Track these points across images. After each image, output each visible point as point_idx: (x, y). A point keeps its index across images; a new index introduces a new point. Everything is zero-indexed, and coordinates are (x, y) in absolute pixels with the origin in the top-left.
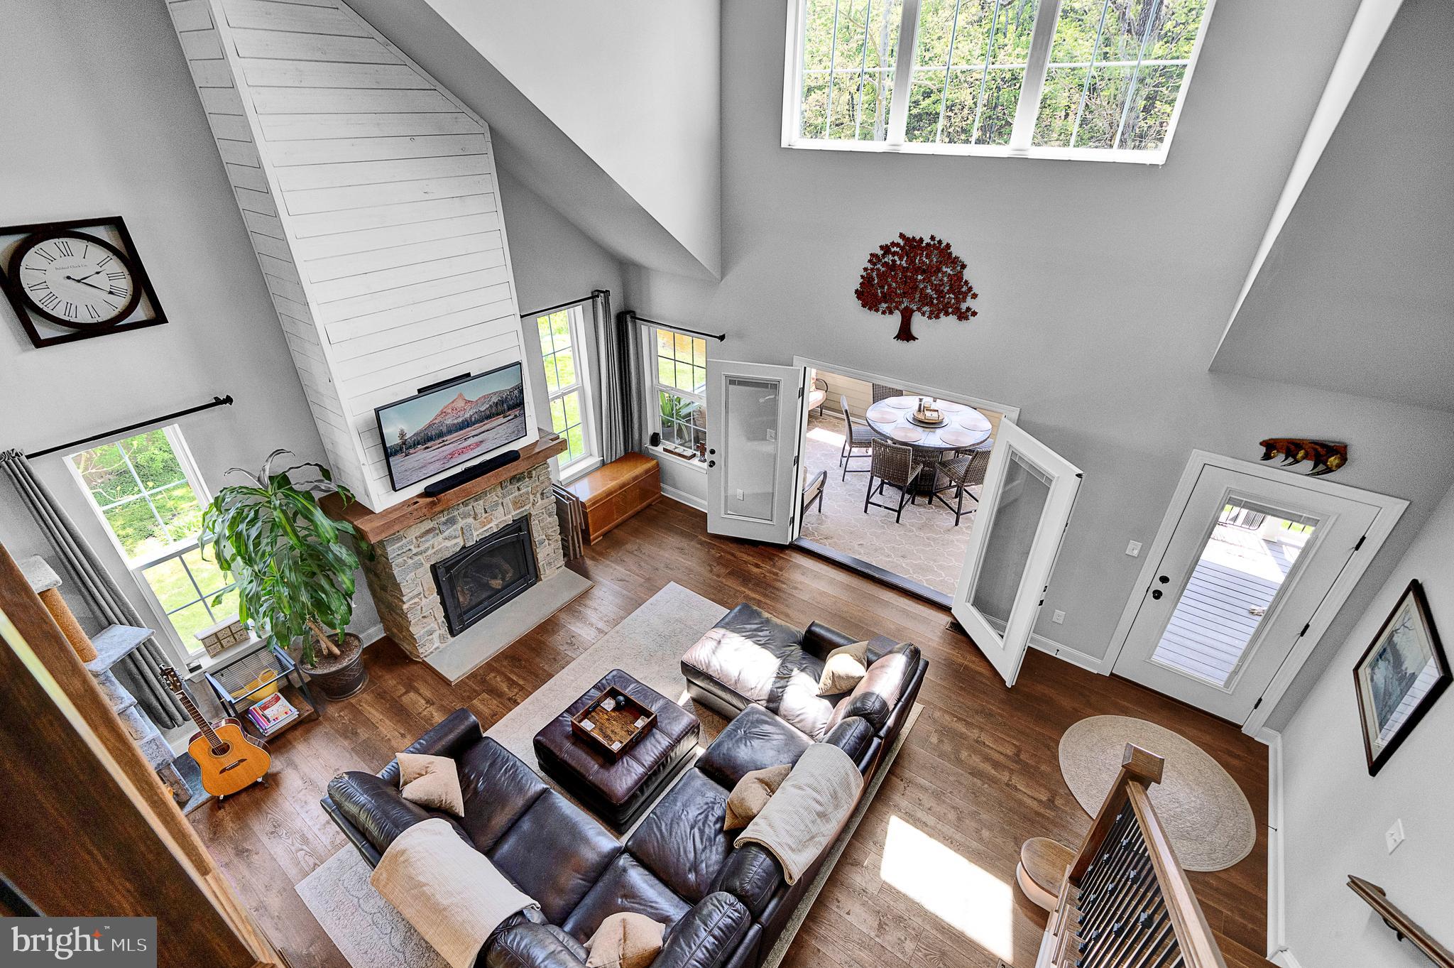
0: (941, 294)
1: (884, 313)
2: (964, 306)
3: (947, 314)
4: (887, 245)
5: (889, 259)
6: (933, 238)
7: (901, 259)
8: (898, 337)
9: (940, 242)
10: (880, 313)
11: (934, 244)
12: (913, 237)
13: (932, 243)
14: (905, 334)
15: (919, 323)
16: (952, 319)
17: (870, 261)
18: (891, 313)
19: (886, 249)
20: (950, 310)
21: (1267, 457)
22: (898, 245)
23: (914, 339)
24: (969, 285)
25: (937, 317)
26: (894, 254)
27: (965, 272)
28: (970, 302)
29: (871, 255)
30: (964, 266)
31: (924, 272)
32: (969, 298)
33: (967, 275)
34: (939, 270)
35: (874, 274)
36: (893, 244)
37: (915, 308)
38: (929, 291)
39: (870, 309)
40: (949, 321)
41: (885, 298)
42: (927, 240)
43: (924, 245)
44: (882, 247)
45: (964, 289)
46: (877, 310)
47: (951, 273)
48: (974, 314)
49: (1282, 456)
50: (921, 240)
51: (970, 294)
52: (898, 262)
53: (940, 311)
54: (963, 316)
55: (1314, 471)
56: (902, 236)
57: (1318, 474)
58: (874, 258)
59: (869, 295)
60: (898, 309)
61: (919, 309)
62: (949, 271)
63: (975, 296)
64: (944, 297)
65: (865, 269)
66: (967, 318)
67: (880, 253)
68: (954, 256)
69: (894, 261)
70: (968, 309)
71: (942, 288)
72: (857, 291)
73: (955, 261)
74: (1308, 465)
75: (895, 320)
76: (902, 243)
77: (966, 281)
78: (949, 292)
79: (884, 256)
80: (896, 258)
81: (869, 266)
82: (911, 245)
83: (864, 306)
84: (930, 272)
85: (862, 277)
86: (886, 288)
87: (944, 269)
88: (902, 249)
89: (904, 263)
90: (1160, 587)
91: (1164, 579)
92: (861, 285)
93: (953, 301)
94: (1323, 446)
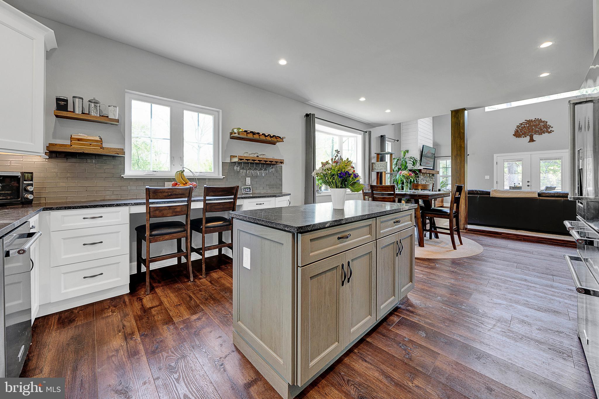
0: (541, 129)
1: (524, 137)
2: (549, 130)
3: (544, 133)
5: (523, 126)
6: (535, 119)
7: (526, 125)
8: (529, 142)
11: (537, 120)
14: (532, 140)
15: (535, 137)
16: (547, 134)
18: (526, 137)
19: (521, 124)
20: (545, 132)
22: (525, 122)
23: (535, 141)
25: (541, 134)
26: (524, 124)
27: (548, 124)
28: (551, 129)
30: (547, 122)
31: (534, 126)
34: (540, 124)
35: (519, 130)
36: (523, 123)
37: (533, 134)
38: (537, 129)
39: (519, 137)
40: (545, 135)
41: (523, 134)
44: (520, 124)
45: (548, 127)
46: (521, 137)
48: (553, 131)
50: (532, 120)
53: (542, 133)
54: (549, 133)
56: (525, 120)
58: (518, 127)
59: (517, 134)
60: (528, 135)
61: (535, 134)
62: (542, 124)
65: (516, 129)
66: (551, 132)
67: (520, 125)
68: (543, 121)
69: (524, 126)
70: (551, 130)
73: (544, 121)
75: (528, 138)
76: (526, 122)
78: (544, 128)
79: (521, 125)
81: (517, 128)
82: (529, 121)
83: (516, 137)
84: (536, 126)
85: (515, 131)
86: (523, 132)
87: (541, 124)
88: (526, 123)
89: (528, 125)
92: (514, 133)
93: (545, 130)
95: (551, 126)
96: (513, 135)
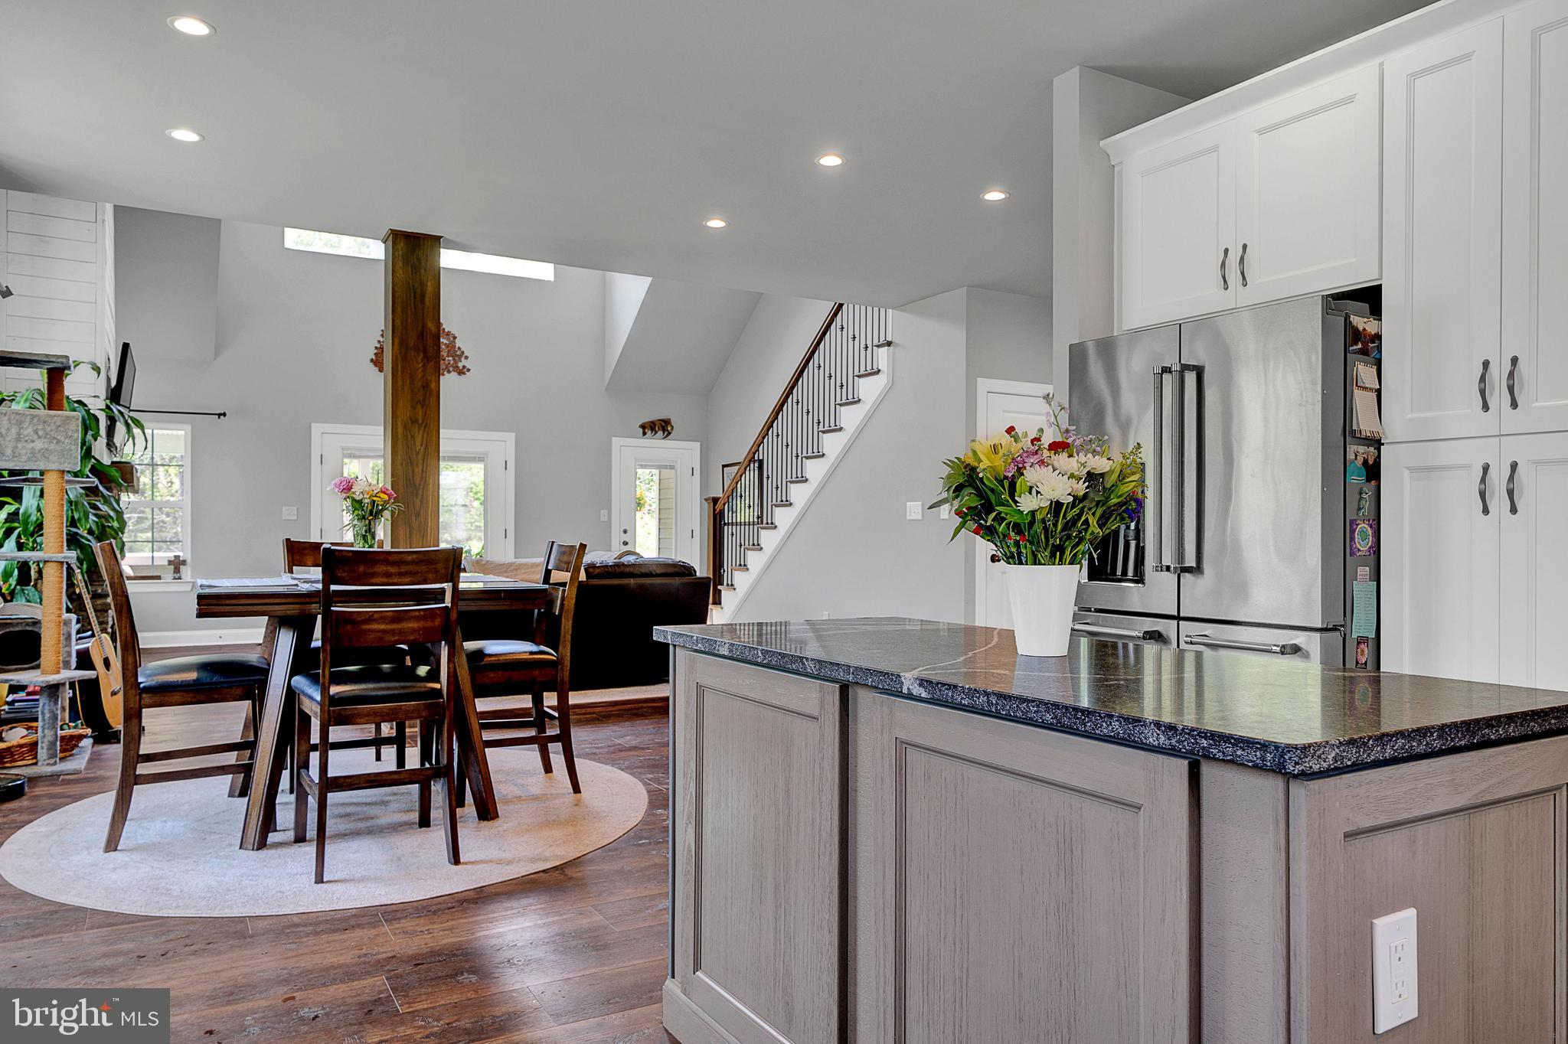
0: (441, 358)
2: (460, 365)
3: (449, 372)
16: (454, 375)
17: (382, 335)
20: (451, 369)
21: (644, 434)
24: (462, 349)
27: (457, 341)
28: (464, 362)
30: (455, 338)
32: (463, 359)
33: (458, 343)
35: (386, 346)
40: (451, 378)
45: (458, 353)
47: (447, 342)
48: (469, 370)
49: (650, 432)
51: (463, 356)
54: (460, 372)
55: (664, 436)
57: (666, 437)
58: (384, 334)
59: (383, 362)
62: (445, 340)
63: (466, 358)
64: (444, 360)
66: (464, 373)
70: (464, 367)
71: (442, 353)
72: (372, 360)
73: (448, 334)
74: (660, 433)
77: (459, 348)
78: (448, 356)
81: (382, 340)
85: (376, 348)
87: (441, 340)
90: (625, 537)
91: (625, 532)
92: (375, 354)
93: (452, 362)
94: (663, 421)
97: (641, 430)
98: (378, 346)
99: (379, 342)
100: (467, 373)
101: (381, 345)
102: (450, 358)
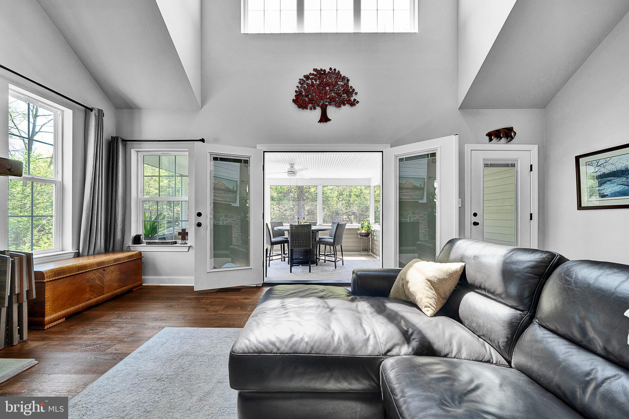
0: (339, 95)
1: (311, 109)
2: (352, 99)
3: (344, 105)
4: (307, 75)
5: (309, 82)
6: (331, 69)
7: (316, 81)
8: (320, 121)
9: (335, 70)
10: (309, 110)
11: (332, 72)
12: (321, 69)
13: (331, 71)
14: (324, 118)
15: (331, 111)
16: (347, 107)
17: (300, 83)
18: (315, 109)
19: (307, 77)
20: (346, 102)
21: (491, 140)
22: (313, 75)
23: (329, 120)
24: (353, 88)
25: (340, 106)
26: (312, 79)
27: (349, 83)
28: (354, 97)
29: (300, 79)
30: (348, 80)
31: (329, 85)
32: (354, 95)
33: (350, 84)
34: (337, 83)
35: (303, 90)
36: (311, 74)
37: (327, 103)
38: (333, 94)
39: (303, 108)
40: (346, 108)
41: (310, 102)
42: (328, 70)
43: (327, 72)
44: (304, 76)
45: (350, 91)
46: (307, 109)
47: (343, 84)
48: (358, 102)
49: (495, 138)
50: (325, 70)
51: (354, 93)
52: (315, 83)
53: (340, 103)
54: (353, 104)
55: (508, 141)
56: (314, 70)
57: (509, 141)
58: (301, 82)
59: (300, 101)
60: (319, 106)
61: (330, 104)
62: (341, 83)
63: (356, 94)
64: (341, 96)
66: (355, 105)
67: (305, 79)
68: (342, 76)
69: (312, 82)
70: (355, 100)
71: (340, 92)
73: (344, 78)
74: (504, 139)
75: (318, 112)
76: (315, 73)
77: (351, 86)
78: (343, 93)
79: (307, 80)
80: (313, 81)
81: (300, 86)
82: (320, 74)
83: (298, 107)
84: (331, 85)
85: (296, 91)
86: (310, 96)
87: (339, 83)
88: (315, 75)
89: (318, 82)
90: (475, 219)
91: (475, 215)
92: (295, 96)
93: (346, 97)
94: (507, 129)
95: (354, 89)
96: (294, 101)
97: (488, 138)
98: (297, 89)
99: (298, 87)
100: (357, 104)
101: (299, 89)
102: (345, 95)
